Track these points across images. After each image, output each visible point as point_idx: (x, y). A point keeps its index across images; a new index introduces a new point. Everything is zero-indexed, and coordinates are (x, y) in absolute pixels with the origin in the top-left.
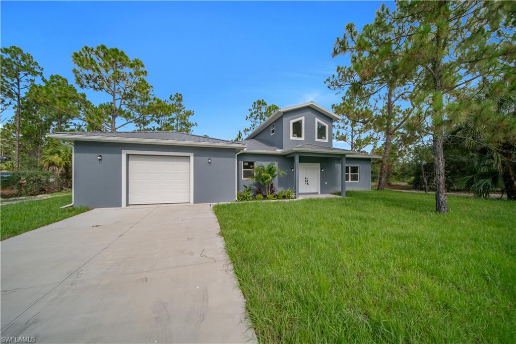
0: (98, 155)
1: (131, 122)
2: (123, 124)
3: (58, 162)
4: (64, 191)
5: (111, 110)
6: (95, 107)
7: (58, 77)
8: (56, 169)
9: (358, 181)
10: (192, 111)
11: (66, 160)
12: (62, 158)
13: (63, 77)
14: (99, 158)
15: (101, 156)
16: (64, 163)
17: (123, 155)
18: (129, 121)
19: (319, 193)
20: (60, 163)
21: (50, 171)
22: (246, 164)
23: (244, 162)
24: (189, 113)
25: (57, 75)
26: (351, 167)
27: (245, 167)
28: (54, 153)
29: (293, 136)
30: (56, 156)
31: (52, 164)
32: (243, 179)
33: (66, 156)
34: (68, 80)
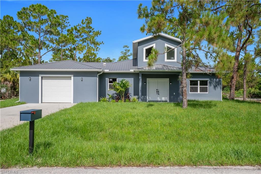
0: (29, 77)
1: (49, 51)
2: (45, 53)
3: (9, 78)
4: (12, 98)
5: (38, 44)
6: (30, 35)
7: (8, 17)
8: (8, 83)
9: (208, 93)
10: (100, 32)
11: (14, 77)
12: (11, 76)
13: (11, 16)
14: (30, 79)
15: (30, 78)
16: (12, 79)
17: (40, 77)
18: (48, 51)
19: (168, 101)
20: (10, 79)
21: (5, 84)
22: (111, 80)
23: (109, 79)
24: (98, 33)
25: (7, 15)
26: (200, 81)
27: (110, 82)
28: (7, 72)
29: (146, 59)
30: (8, 75)
31: (6, 80)
32: (109, 90)
33: (14, 74)
34: (13, 18)
